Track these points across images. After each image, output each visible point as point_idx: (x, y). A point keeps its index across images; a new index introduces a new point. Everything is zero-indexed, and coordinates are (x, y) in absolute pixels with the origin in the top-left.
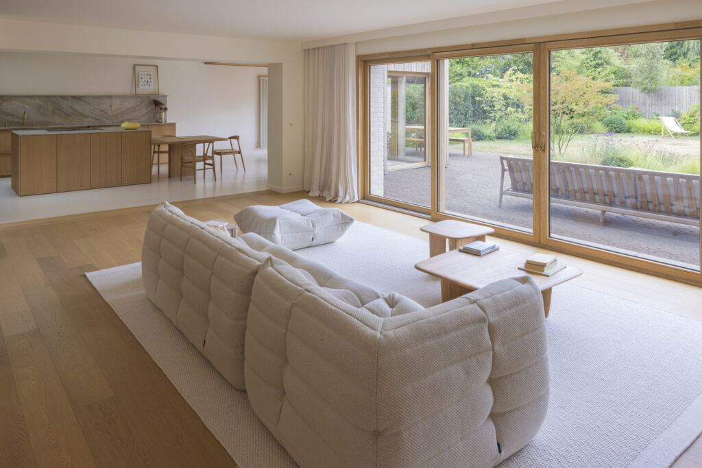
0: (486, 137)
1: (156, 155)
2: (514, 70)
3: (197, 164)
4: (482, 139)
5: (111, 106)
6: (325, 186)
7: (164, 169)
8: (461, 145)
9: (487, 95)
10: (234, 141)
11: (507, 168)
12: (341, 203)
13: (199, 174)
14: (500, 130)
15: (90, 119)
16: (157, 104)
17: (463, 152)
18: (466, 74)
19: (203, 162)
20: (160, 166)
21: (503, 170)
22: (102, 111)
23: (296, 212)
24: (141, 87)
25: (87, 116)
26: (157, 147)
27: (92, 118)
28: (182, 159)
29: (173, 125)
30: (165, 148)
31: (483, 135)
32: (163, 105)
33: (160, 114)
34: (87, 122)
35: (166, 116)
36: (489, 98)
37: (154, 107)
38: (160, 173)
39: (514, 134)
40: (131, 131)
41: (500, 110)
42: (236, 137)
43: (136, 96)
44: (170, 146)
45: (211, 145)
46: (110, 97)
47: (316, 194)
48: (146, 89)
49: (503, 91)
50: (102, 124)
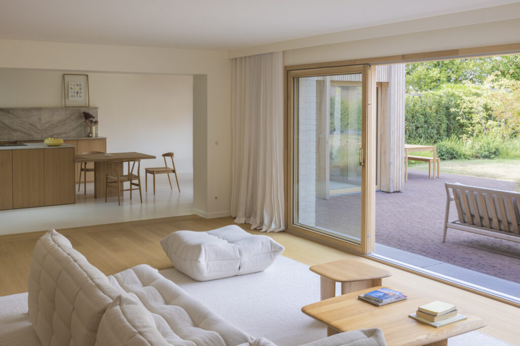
0: (460, 156)
1: (83, 173)
2: (497, 75)
3: (125, 183)
4: (455, 157)
5: (40, 119)
6: (251, 212)
7: (91, 187)
8: (426, 165)
9: (465, 105)
10: (168, 159)
11: (453, 197)
12: (266, 232)
13: (126, 194)
14: (477, 147)
15: (19, 133)
16: (88, 117)
17: (428, 174)
18: (445, 79)
19: (129, 183)
20: (87, 184)
21: (449, 200)
22: (31, 124)
23: (223, 238)
24: (71, 99)
25: (16, 130)
26: (83, 164)
27: (22, 132)
28: (107, 178)
29: (104, 140)
30: (91, 165)
31: (457, 153)
32: (94, 117)
33: (91, 127)
34: (16, 136)
35: (97, 130)
36: (467, 110)
37: (84, 120)
38: (87, 192)
39: (495, 153)
40: (55, 148)
41: (478, 123)
42: (170, 155)
43: (66, 108)
44: (95, 163)
45: (137, 163)
46: (39, 109)
47: (242, 221)
48: (75, 100)
49: (482, 101)
50: (31, 138)
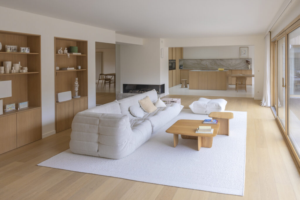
5: (232, 63)
15: (225, 67)
16: (248, 62)
22: (229, 64)
24: (242, 56)
27: (226, 67)
32: (249, 62)
33: (248, 66)
35: (251, 66)
37: (246, 63)
43: (240, 59)
46: (231, 59)
48: (244, 56)
